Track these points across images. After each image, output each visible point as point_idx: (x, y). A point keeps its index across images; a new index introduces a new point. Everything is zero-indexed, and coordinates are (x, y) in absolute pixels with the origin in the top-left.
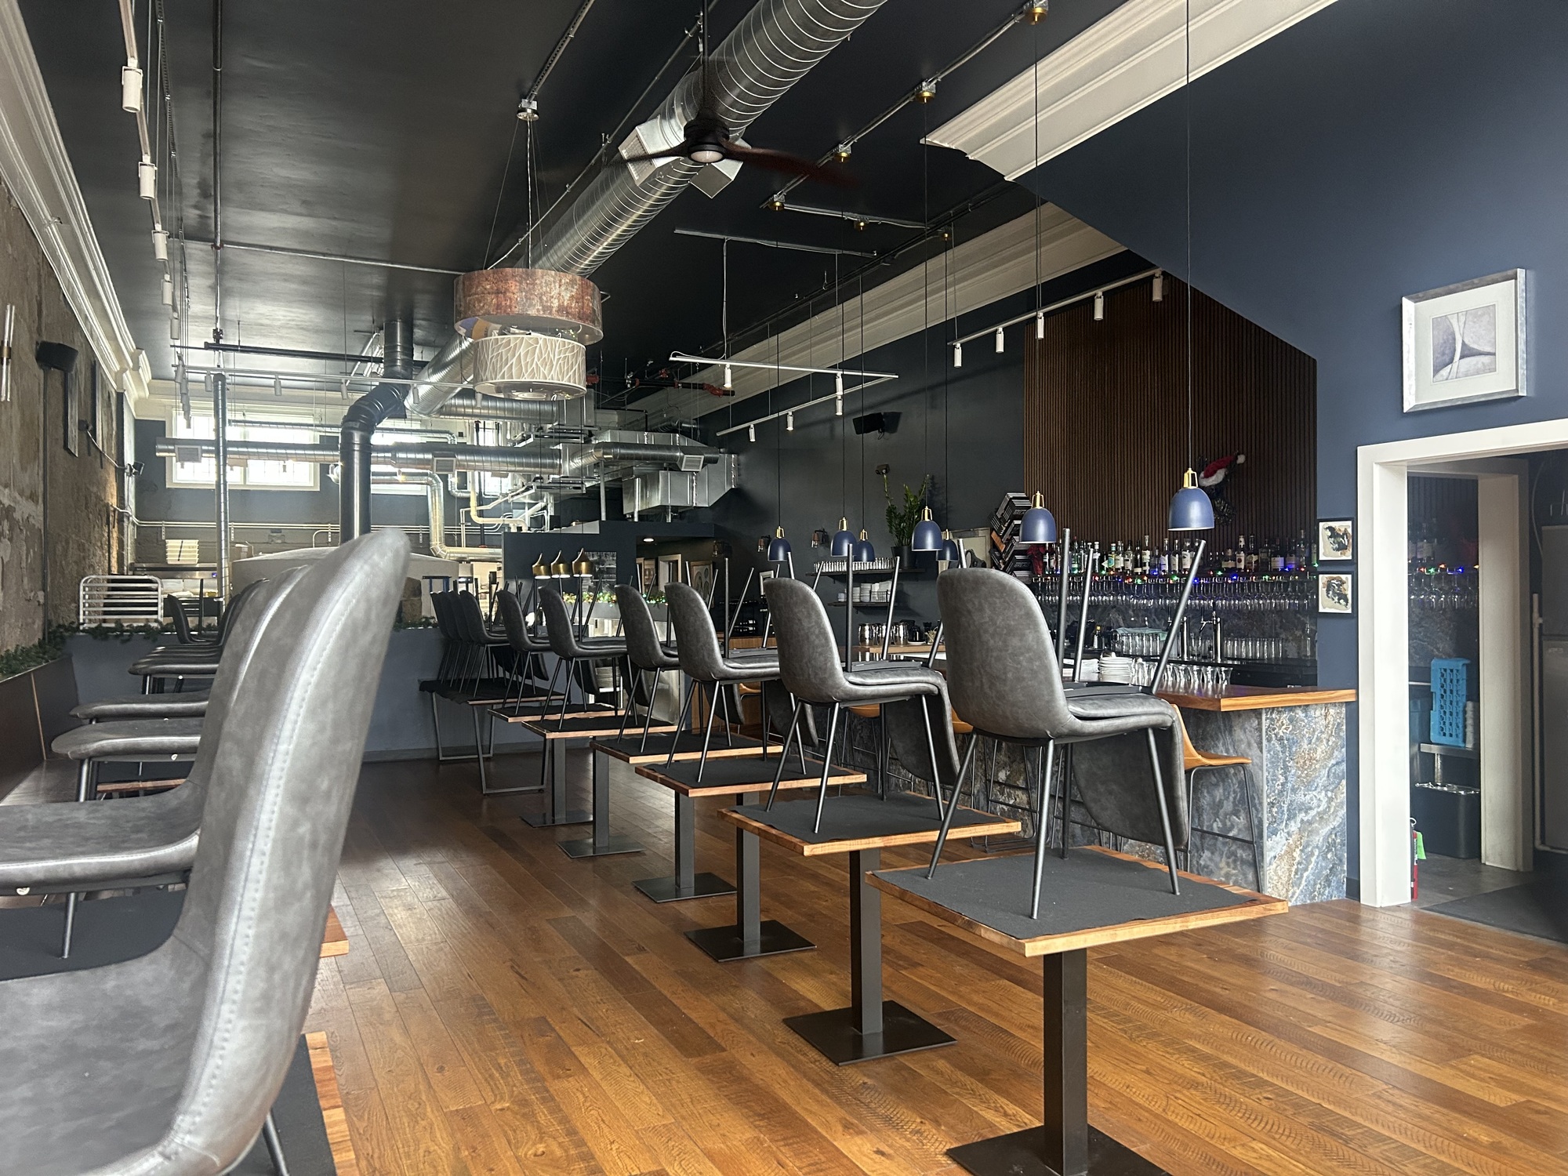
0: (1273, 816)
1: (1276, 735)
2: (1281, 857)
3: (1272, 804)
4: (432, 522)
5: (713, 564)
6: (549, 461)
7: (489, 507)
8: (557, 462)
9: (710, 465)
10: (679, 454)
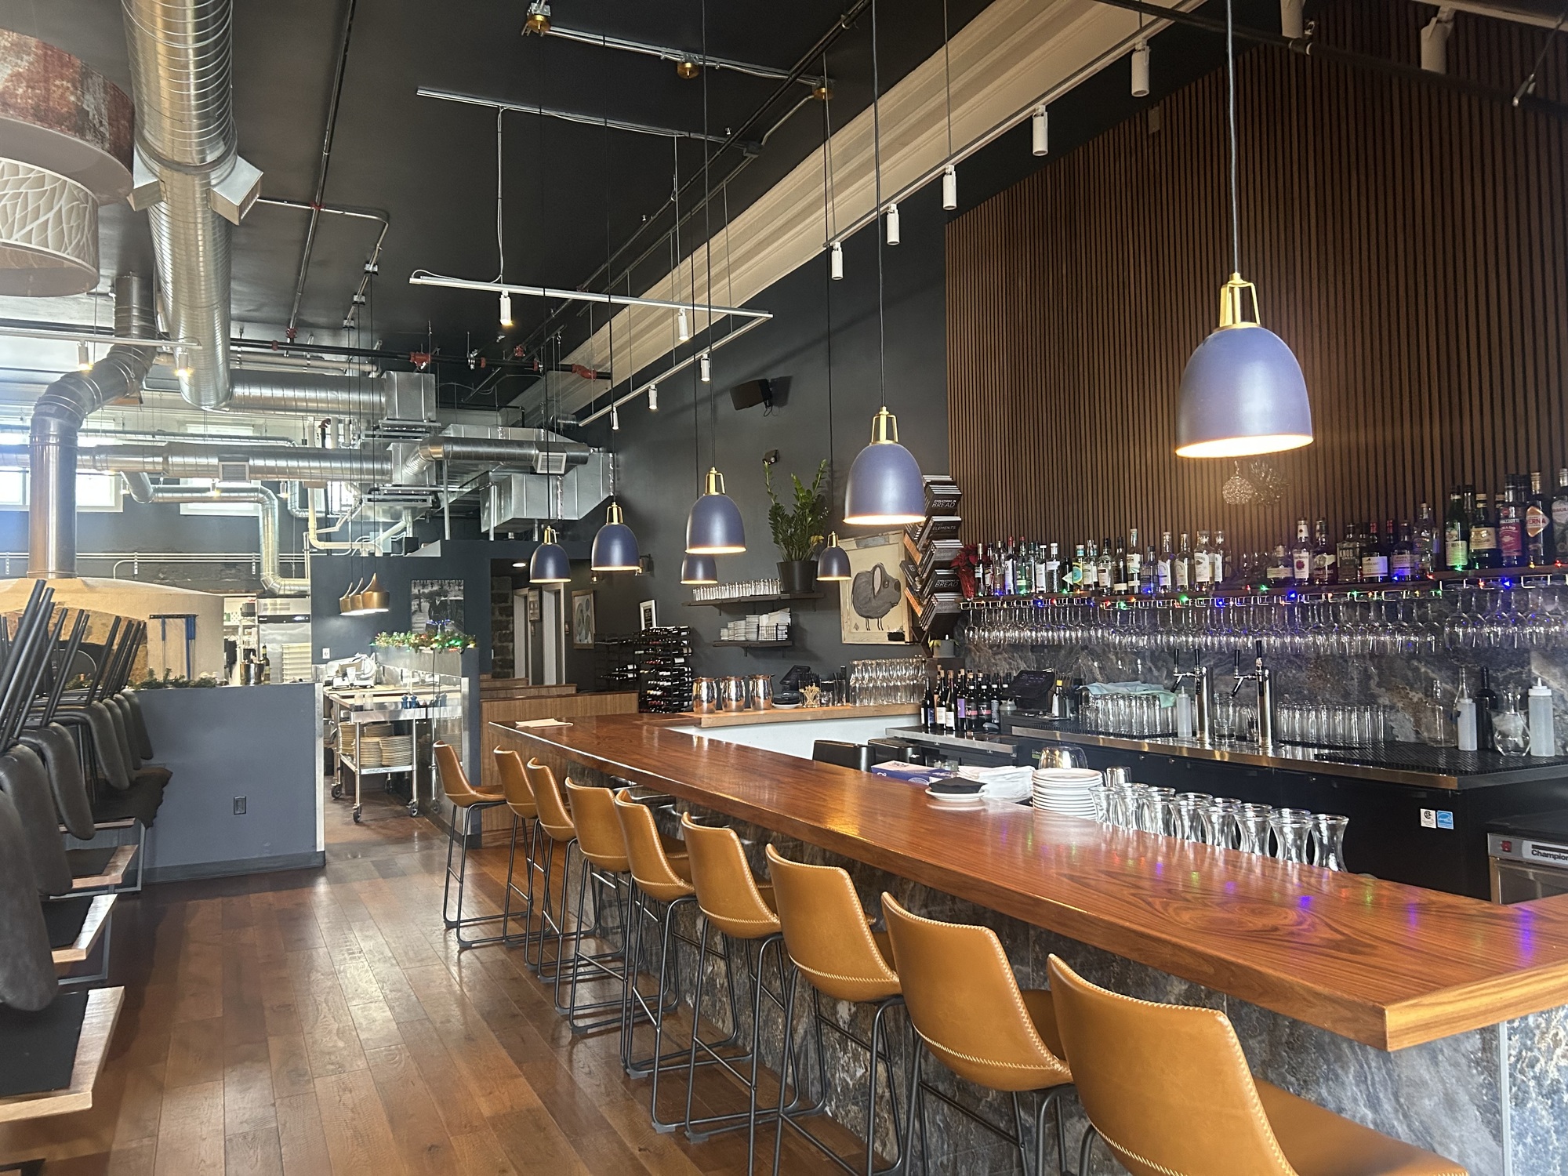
1: (1538, 1079)
4: (263, 548)
5: (595, 593)
6: (377, 466)
7: (336, 529)
8: (387, 466)
9: (580, 467)
10: (534, 452)
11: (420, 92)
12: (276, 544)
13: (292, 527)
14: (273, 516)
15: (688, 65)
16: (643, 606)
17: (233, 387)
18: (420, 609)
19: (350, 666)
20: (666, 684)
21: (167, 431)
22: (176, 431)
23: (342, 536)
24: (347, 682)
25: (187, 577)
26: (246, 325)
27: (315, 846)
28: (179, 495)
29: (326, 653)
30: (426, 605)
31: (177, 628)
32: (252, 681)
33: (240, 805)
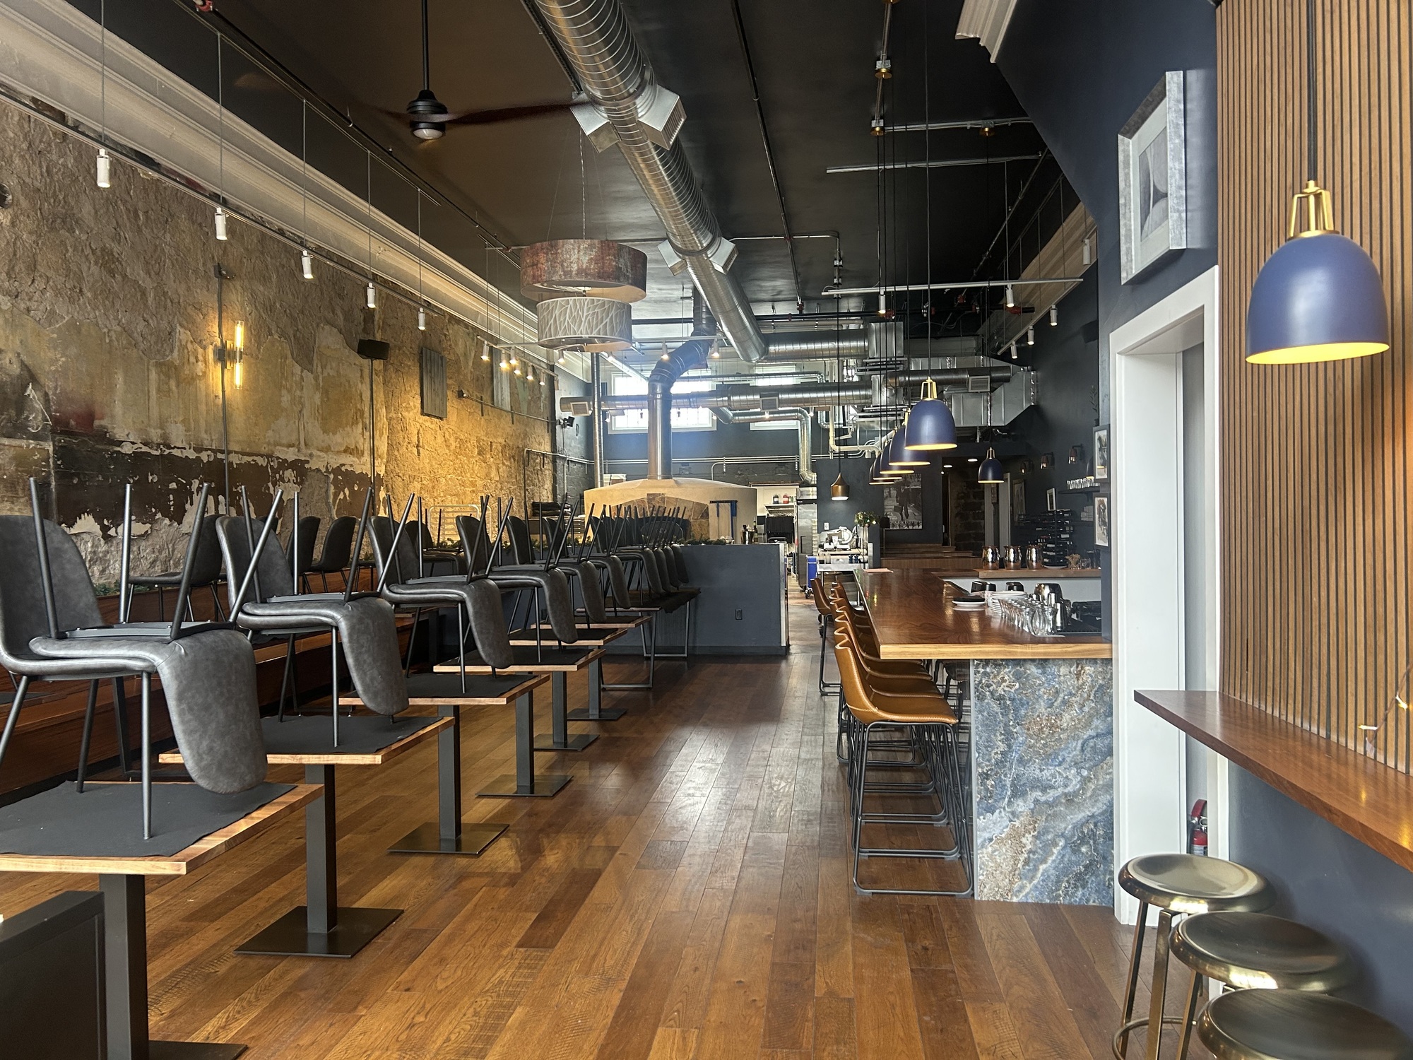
0: (987, 790)
1: (992, 693)
2: (1001, 841)
3: (985, 776)
4: (801, 451)
5: (1025, 481)
6: (863, 393)
7: (849, 436)
8: (869, 393)
9: (1006, 384)
10: (967, 376)
11: (828, 171)
12: (809, 449)
13: (819, 433)
14: (807, 429)
15: (987, 129)
16: (1049, 491)
17: (769, 346)
18: (890, 495)
19: (835, 534)
20: (1051, 554)
21: (743, 373)
22: (747, 373)
23: (851, 442)
24: (832, 546)
25: (755, 473)
26: (776, 303)
27: (780, 642)
28: (748, 417)
29: (827, 526)
30: (894, 493)
31: (726, 509)
32: (747, 542)
33: (740, 613)
